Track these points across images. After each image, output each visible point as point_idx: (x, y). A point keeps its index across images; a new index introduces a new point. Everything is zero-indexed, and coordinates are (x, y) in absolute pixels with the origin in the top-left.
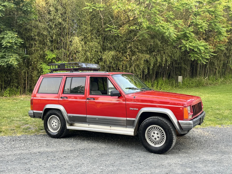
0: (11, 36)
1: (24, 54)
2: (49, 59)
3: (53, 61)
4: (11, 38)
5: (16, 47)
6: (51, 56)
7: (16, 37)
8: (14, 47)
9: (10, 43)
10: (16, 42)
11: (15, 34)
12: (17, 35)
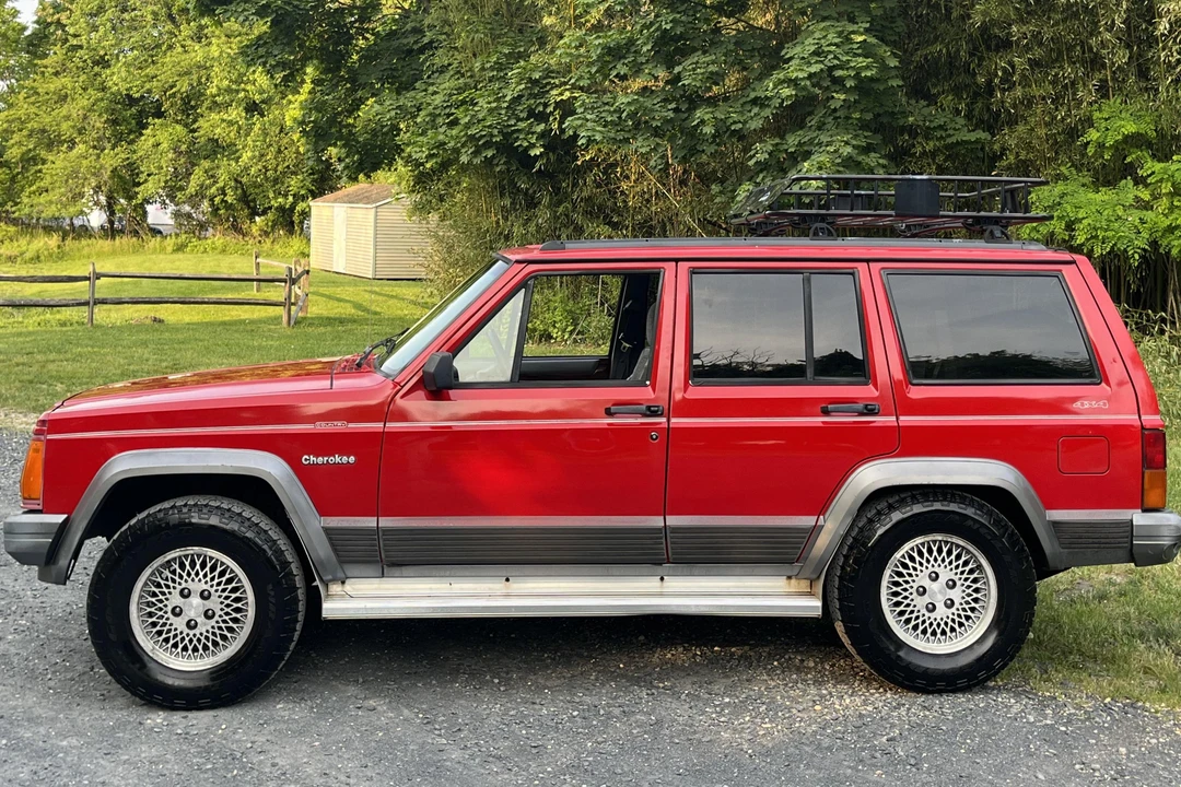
0: (813, 48)
1: (955, 129)
2: (1101, 146)
3: (1129, 160)
4: (816, 53)
5: (843, 97)
6: (1116, 122)
7: (855, 46)
8: (833, 97)
9: (796, 85)
10: (839, 73)
11: (853, 32)
12: (862, 34)
